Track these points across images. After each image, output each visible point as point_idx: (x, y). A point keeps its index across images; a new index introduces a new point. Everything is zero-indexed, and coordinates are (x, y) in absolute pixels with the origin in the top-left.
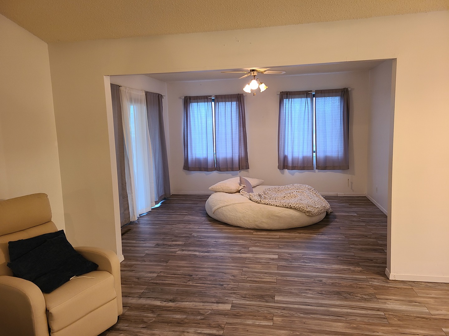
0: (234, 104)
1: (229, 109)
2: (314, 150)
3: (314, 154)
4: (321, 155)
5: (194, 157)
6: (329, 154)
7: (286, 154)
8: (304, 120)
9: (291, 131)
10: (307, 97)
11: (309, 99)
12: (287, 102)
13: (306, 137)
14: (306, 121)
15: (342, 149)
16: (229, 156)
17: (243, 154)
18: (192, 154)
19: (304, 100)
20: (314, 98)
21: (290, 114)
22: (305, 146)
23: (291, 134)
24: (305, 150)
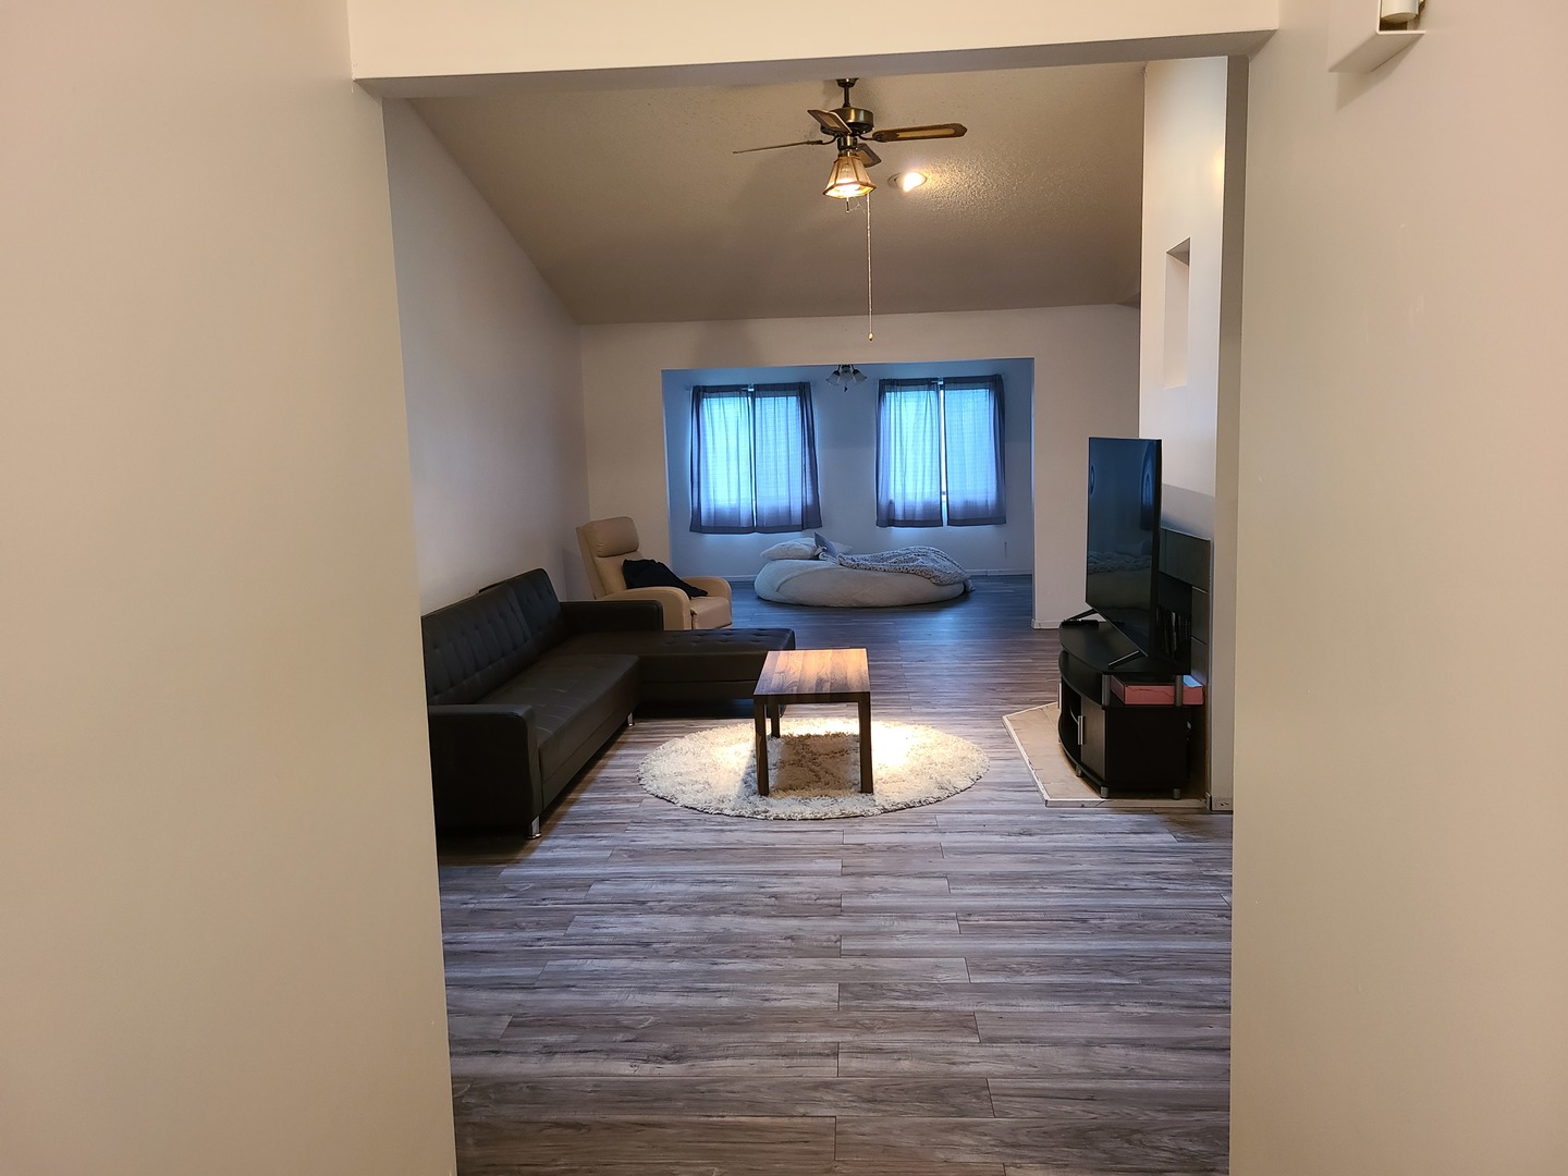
0: (793, 401)
1: (783, 411)
2: (944, 489)
3: (944, 498)
4: (957, 499)
5: (712, 507)
6: (971, 497)
7: (892, 498)
8: (925, 432)
9: (901, 454)
10: (929, 390)
11: (933, 393)
12: (893, 399)
13: (928, 464)
14: (928, 434)
15: (994, 486)
16: (782, 503)
17: (809, 500)
18: (708, 500)
19: (923, 394)
20: (942, 392)
21: (898, 421)
22: (927, 482)
23: (901, 459)
24: (927, 490)
